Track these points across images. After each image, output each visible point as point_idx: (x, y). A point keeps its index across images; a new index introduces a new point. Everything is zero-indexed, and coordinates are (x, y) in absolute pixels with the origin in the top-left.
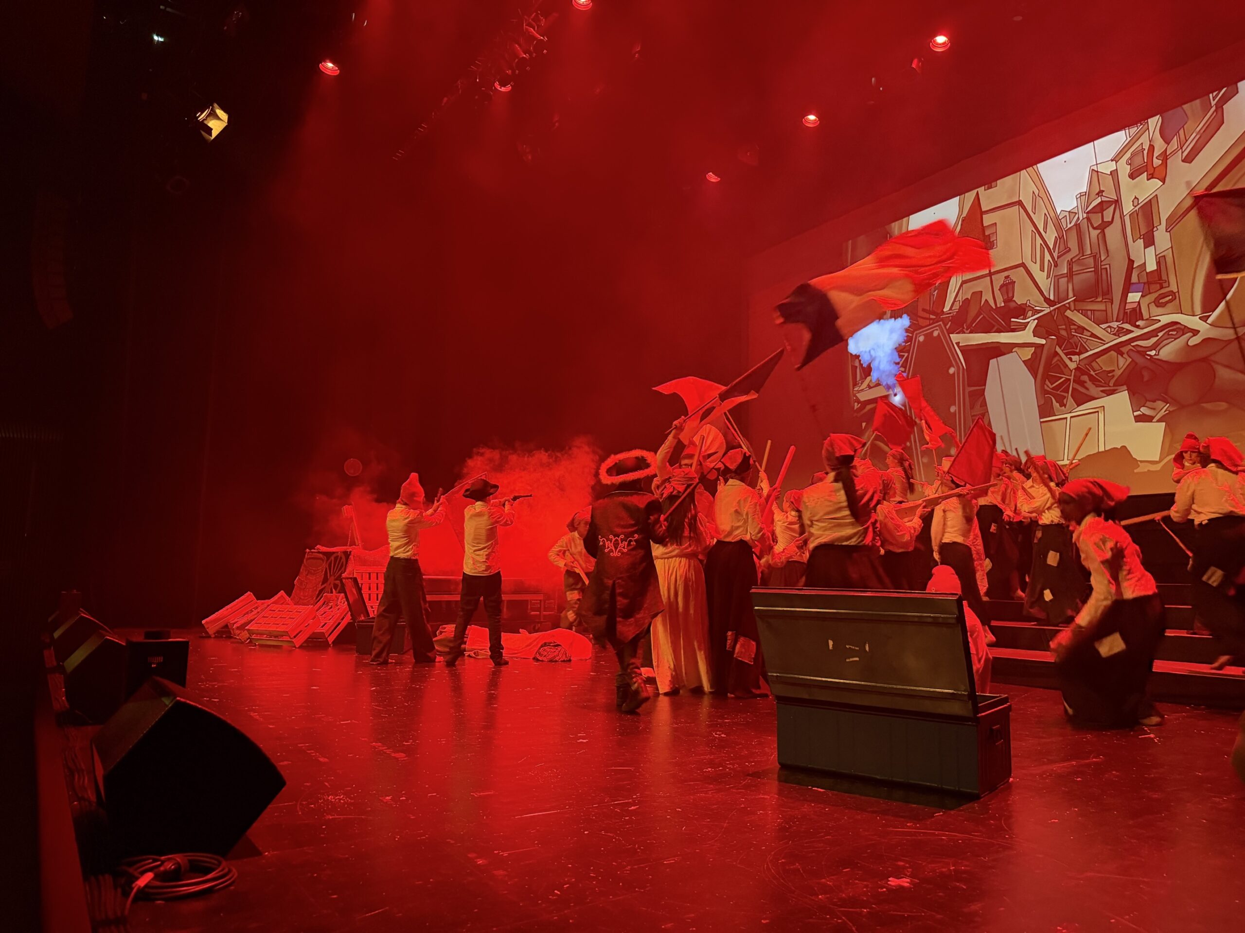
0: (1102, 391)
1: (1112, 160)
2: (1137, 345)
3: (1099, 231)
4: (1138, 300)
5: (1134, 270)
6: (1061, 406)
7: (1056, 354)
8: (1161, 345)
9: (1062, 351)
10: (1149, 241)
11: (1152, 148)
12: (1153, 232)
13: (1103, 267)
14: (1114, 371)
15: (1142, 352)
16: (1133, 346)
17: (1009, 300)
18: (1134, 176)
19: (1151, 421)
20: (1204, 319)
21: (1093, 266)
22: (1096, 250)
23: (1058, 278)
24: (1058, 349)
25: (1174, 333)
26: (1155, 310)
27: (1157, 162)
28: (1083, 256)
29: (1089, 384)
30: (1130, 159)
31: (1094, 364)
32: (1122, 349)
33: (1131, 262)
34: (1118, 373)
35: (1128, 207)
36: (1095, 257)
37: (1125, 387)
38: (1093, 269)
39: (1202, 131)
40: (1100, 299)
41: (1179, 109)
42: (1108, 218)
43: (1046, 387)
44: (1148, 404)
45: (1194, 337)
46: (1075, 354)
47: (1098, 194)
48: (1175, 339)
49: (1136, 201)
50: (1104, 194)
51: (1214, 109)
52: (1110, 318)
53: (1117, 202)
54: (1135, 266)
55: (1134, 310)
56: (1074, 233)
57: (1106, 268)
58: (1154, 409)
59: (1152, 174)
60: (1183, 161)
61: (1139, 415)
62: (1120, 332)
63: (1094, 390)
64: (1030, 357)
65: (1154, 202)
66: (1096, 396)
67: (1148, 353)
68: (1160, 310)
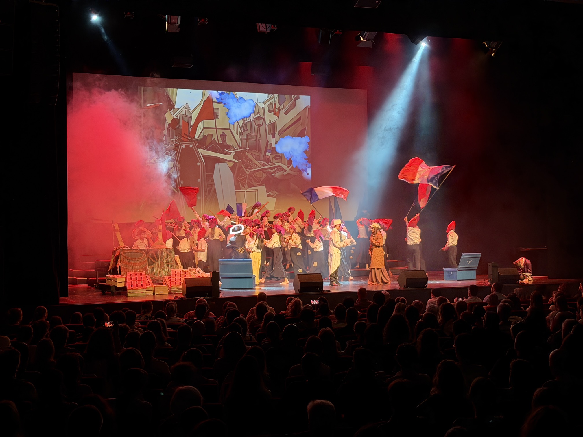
0: (257, 184)
1: (263, 103)
2: (269, 171)
3: (258, 127)
4: (269, 155)
5: (269, 145)
6: (243, 187)
7: (242, 167)
8: (276, 172)
9: (244, 166)
10: (273, 137)
11: (275, 104)
12: (275, 134)
13: (259, 140)
14: (261, 178)
15: (270, 173)
16: (268, 171)
17: (224, 141)
18: (270, 111)
19: (272, 197)
20: (288, 167)
21: (255, 138)
22: (256, 133)
23: (243, 139)
24: (242, 165)
25: (280, 169)
26: (274, 160)
27: (277, 110)
28: (252, 134)
29: (253, 181)
30: (269, 105)
31: (255, 174)
32: (264, 171)
33: (268, 142)
34: (262, 179)
35: (267, 122)
36: (256, 135)
37: (264, 184)
38: (255, 140)
39: (290, 106)
40: (257, 151)
41: (283, 95)
42: (261, 123)
43: (238, 179)
44: (271, 191)
45: (285, 172)
46: (248, 169)
47: (258, 113)
48: (280, 171)
49: (270, 121)
50: (260, 114)
51: (293, 100)
52: (261, 160)
53: (264, 119)
54: (269, 143)
55: (268, 158)
56: (249, 124)
57: (260, 141)
58: (273, 193)
59: (275, 114)
60: (284, 113)
61: (268, 194)
62: (263, 165)
63: (255, 183)
64: (232, 166)
65: (275, 123)
66: (255, 186)
67: (272, 174)
68: (276, 161)
